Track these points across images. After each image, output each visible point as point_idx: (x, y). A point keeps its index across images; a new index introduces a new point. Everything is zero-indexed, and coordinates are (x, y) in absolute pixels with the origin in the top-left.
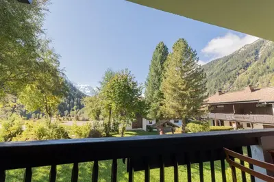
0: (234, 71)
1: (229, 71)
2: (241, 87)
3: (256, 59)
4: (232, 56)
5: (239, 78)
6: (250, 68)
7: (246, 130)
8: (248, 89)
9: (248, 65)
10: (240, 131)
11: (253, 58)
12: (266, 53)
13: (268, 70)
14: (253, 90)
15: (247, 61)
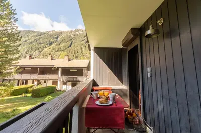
0: (43, 45)
1: (40, 44)
2: (45, 56)
3: (56, 41)
5: (45, 50)
6: (52, 46)
8: (49, 58)
9: (51, 44)
11: (55, 40)
12: (61, 40)
13: (60, 50)
14: (52, 60)
15: (52, 41)
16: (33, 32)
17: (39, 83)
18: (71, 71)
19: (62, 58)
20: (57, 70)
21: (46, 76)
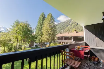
0: (65, 27)
1: (63, 27)
3: (70, 24)
4: (64, 22)
5: (66, 29)
6: (68, 27)
7: (66, 44)
8: (67, 32)
9: (68, 26)
10: (65, 45)
11: (69, 24)
12: (72, 23)
13: (72, 28)
14: (68, 33)
15: (68, 24)
16: (61, 23)
17: (65, 43)
18: (78, 38)
19: (73, 32)
20: (71, 38)
21: (67, 40)
